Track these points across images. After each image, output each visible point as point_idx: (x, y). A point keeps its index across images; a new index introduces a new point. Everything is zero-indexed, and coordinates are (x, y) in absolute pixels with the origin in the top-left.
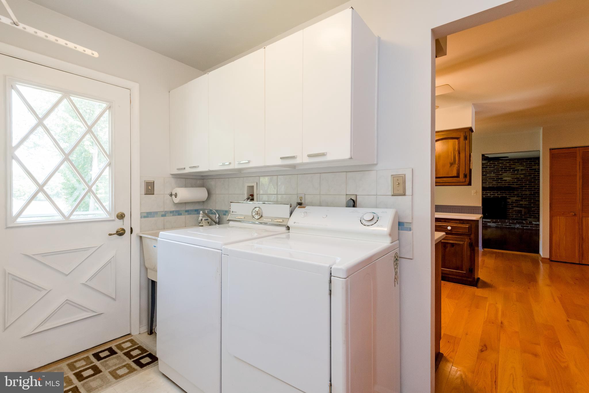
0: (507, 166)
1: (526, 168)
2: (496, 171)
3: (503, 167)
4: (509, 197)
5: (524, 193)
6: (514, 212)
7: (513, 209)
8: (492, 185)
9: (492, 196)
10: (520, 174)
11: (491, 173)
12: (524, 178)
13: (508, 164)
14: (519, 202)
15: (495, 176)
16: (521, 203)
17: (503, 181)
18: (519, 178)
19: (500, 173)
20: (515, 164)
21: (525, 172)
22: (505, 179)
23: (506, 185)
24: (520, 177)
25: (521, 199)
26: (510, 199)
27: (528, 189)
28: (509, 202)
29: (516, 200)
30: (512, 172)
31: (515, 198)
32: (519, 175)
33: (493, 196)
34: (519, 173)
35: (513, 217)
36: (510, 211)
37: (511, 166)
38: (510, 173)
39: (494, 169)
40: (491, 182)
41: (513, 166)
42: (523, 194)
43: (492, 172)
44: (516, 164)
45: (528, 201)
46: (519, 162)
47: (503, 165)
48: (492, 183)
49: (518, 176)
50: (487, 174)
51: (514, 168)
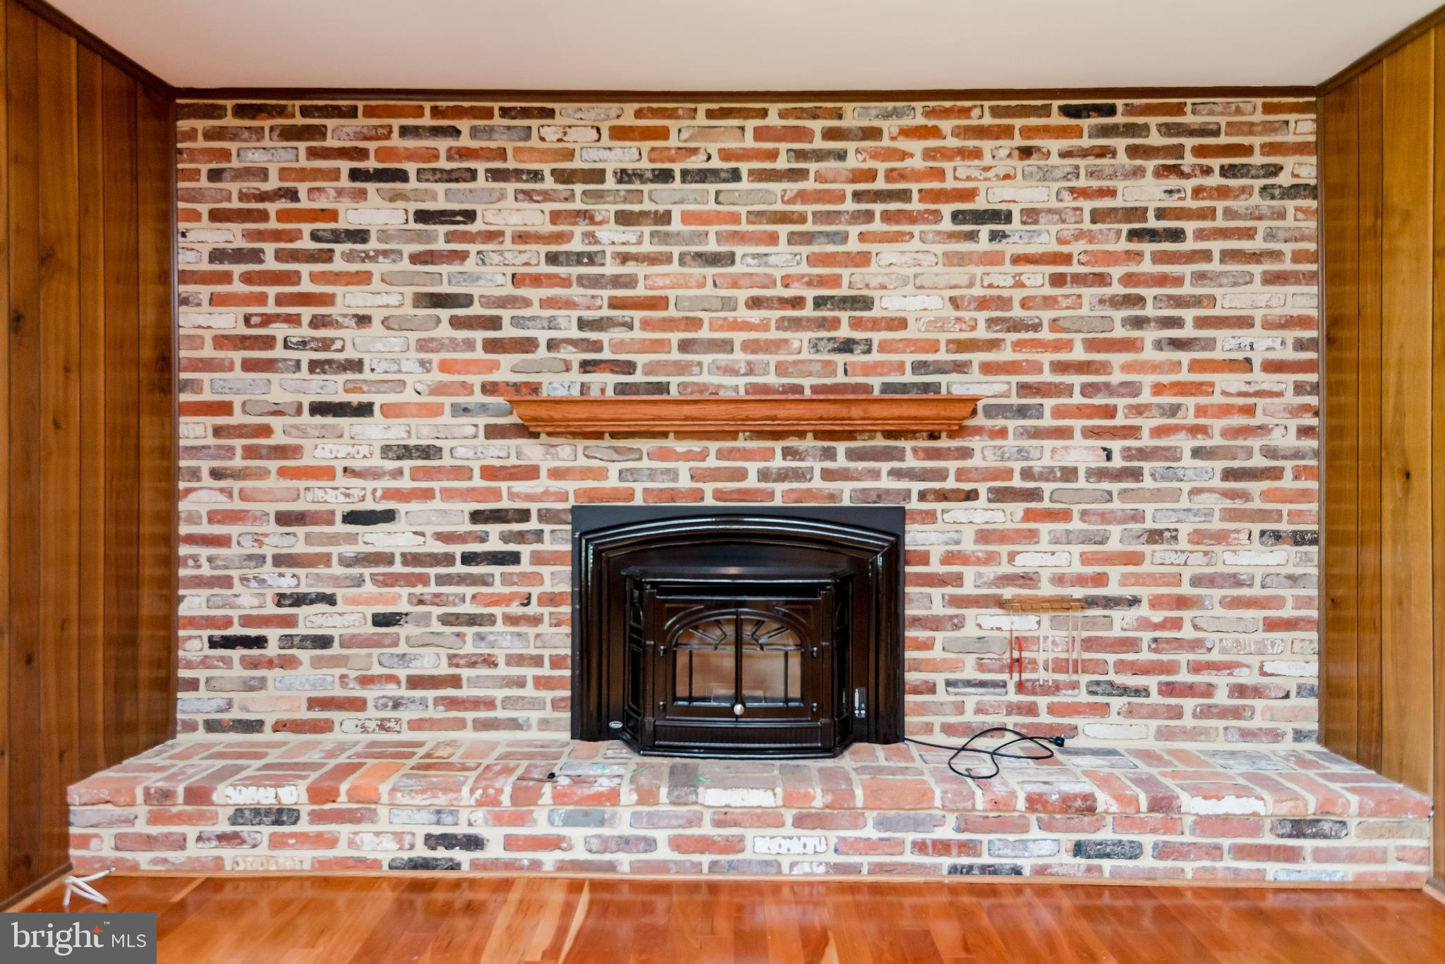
0: (908, 163)
1: (1069, 202)
2: (819, 217)
3: (871, 175)
4: (923, 496)
5: (1047, 461)
6: (970, 660)
7: (958, 624)
8: (781, 369)
9: (780, 488)
10: (1017, 260)
11: (773, 239)
12: (1049, 302)
13: (916, 146)
14: (1004, 549)
15: (804, 269)
16: (1028, 560)
17: (876, 325)
18: (1004, 303)
19: (853, 245)
20: (977, 154)
21: (1061, 241)
22: (888, 304)
23: (900, 367)
24: (1018, 294)
25: (1029, 516)
26: (930, 517)
27: (1080, 411)
28: (924, 559)
29: (984, 536)
30: (952, 236)
31: (982, 513)
32: (1008, 267)
33: (785, 494)
34: (1009, 248)
35: (960, 708)
36: (936, 653)
37: (940, 174)
38: (940, 248)
39: (802, 196)
40: (774, 334)
41: (958, 174)
42: (1037, 466)
43: (783, 230)
44: (987, 145)
45: (1087, 539)
46: (1007, 132)
47: (875, 155)
48: (777, 345)
49: (1002, 276)
50: (739, 250)
51: (970, 195)
